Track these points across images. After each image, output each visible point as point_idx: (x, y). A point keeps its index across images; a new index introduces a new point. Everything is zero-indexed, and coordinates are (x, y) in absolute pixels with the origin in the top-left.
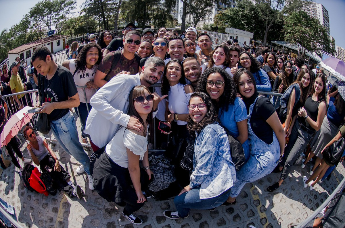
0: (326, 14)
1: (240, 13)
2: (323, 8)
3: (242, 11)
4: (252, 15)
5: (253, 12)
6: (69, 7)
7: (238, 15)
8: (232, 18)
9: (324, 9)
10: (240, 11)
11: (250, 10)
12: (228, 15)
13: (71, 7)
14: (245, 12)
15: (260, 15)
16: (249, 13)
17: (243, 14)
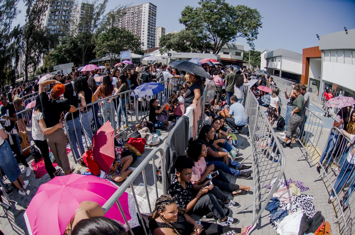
0: (153, 10)
1: (63, 49)
2: (150, 5)
3: (65, 47)
4: (72, 47)
5: (73, 45)
7: (62, 52)
8: (57, 56)
9: (152, 6)
10: (63, 47)
11: (71, 44)
12: (55, 55)
14: (67, 47)
15: (79, 45)
16: (69, 46)
17: (65, 49)
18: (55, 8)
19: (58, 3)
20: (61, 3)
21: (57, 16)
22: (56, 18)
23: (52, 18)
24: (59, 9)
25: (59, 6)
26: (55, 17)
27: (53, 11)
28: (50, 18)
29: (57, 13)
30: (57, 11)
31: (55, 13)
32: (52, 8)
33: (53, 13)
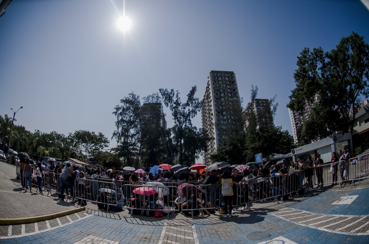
13: (105, 144)
18: (221, 108)
19: (223, 103)
20: (226, 103)
21: (225, 115)
22: (225, 118)
23: (220, 117)
24: (225, 109)
25: (224, 105)
26: (223, 117)
27: (219, 111)
28: (218, 117)
29: (224, 113)
30: (224, 111)
31: (222, 113)
32: (216, 108)
33: (220, 112)
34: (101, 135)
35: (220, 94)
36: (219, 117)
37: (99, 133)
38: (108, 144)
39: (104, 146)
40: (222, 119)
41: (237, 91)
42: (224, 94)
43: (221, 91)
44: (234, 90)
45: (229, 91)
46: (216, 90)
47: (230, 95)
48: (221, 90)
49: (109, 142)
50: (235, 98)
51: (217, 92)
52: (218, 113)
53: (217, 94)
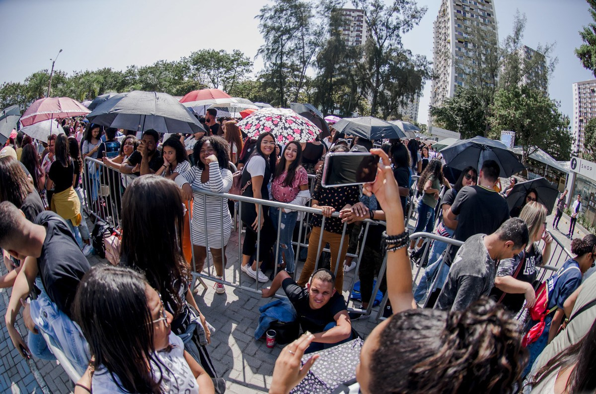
6: (244, 68)
13: (246, 68)
18: (464, 35)
19: (468, 29)
20: (473, 30)
21: (470, 50)
23: (462, 51)
24: (471, 40)
26: (467, 52)
27: (460, 40)
28: (457, 49)
29: (470, 46)
30: (470, 43)
31: (466, 44)
32: (457, 33)
33: (462, 42)
34: (238, 54)
35: (464, 14)
36: (460, 49)
37: (234, 50)
38: (251, 68)
39: (244, 71)
40: (465, 54)
41: (494, 17)
42: (472, 16)
43: (467, 9)
44: (489, 15)
45: (481, 13)
46: (457, 5)
47: (482, 20)
48: (466, 7)
49: (252, 65)
50: (490, 28)
51: (459, 8)
52: (459, 42)
53: (459, 12)
